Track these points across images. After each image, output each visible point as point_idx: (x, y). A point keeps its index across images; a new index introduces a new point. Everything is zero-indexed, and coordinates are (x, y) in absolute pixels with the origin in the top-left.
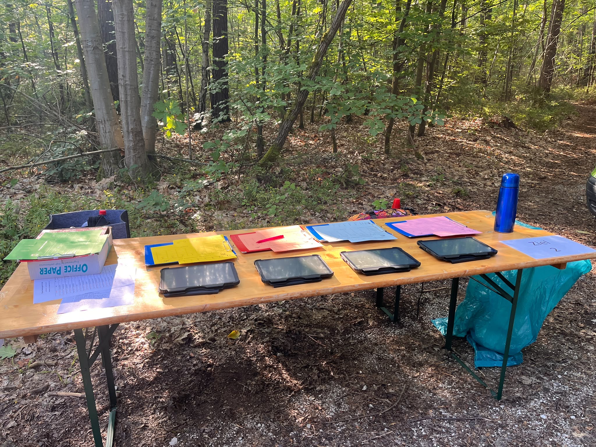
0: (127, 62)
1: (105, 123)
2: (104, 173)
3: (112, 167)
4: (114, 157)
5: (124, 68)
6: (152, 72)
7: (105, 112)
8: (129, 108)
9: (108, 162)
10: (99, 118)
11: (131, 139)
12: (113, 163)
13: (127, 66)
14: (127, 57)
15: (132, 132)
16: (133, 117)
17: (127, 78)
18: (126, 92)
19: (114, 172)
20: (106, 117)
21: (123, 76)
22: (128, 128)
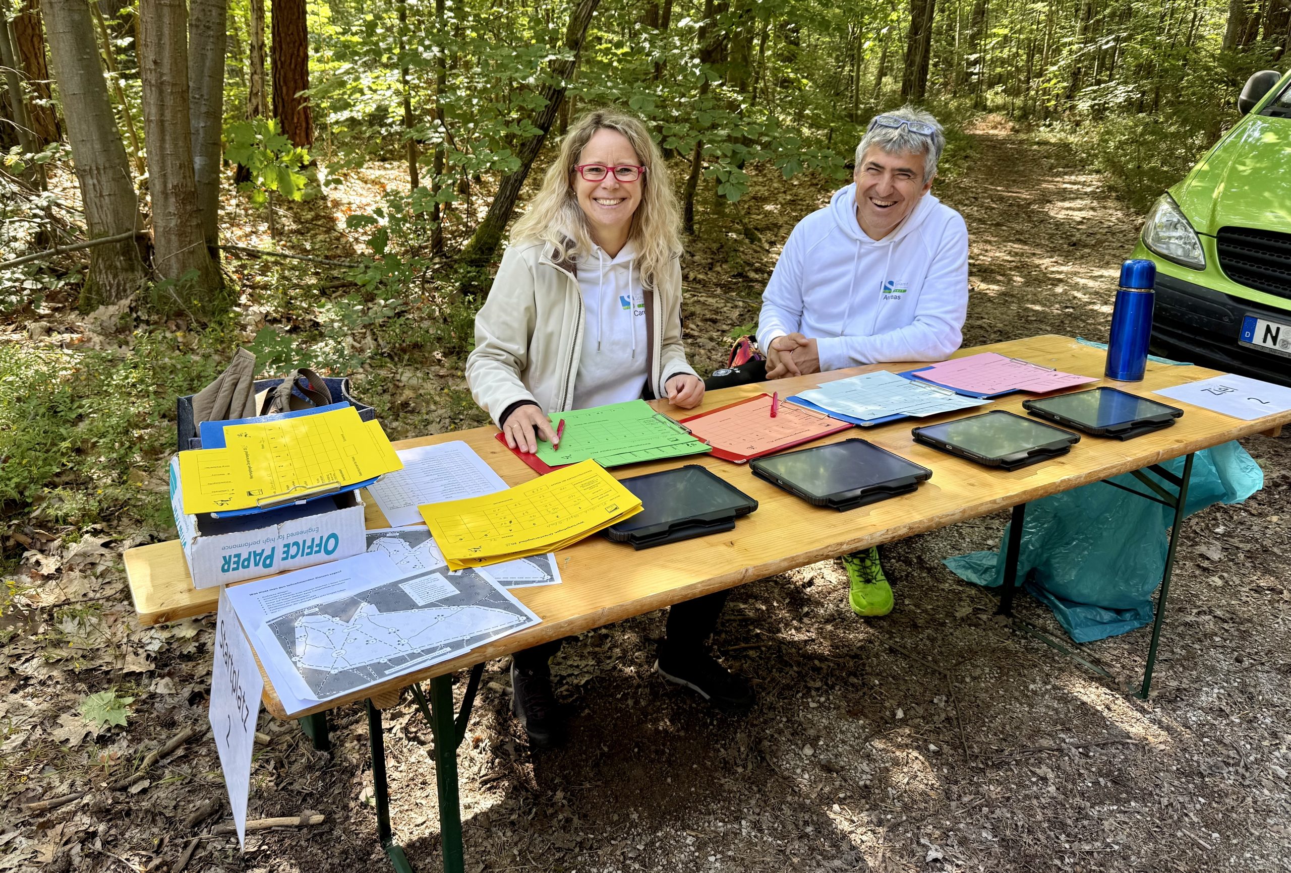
0: (166, 31)
1: (99, 173)
2: (99, 293)
3: (121, 278)
4: (123, 255)
5: (160, 45)
6: (209, 54)
7: (97, 146)
8: (167, 138)
9: (110, 267)
10: (84, 162)
11: (172, 209)
12: (123, 269)
13: (166, 40)
14: (167, 20)
15: (176, 195)
16: (178, 158)
17: (166, 69)
18: (162, 101)
19: (125, 290)
20: (101, 161)
21: (155, 62)
22: (165, 184)
